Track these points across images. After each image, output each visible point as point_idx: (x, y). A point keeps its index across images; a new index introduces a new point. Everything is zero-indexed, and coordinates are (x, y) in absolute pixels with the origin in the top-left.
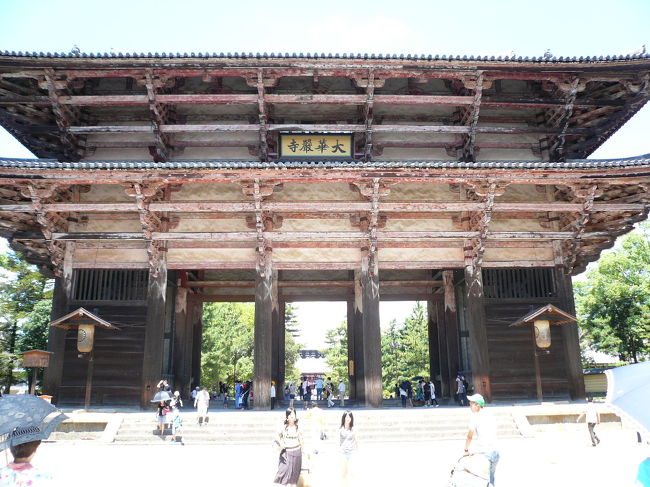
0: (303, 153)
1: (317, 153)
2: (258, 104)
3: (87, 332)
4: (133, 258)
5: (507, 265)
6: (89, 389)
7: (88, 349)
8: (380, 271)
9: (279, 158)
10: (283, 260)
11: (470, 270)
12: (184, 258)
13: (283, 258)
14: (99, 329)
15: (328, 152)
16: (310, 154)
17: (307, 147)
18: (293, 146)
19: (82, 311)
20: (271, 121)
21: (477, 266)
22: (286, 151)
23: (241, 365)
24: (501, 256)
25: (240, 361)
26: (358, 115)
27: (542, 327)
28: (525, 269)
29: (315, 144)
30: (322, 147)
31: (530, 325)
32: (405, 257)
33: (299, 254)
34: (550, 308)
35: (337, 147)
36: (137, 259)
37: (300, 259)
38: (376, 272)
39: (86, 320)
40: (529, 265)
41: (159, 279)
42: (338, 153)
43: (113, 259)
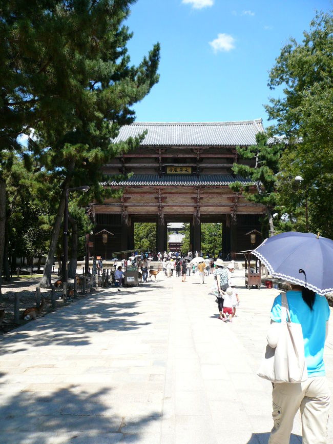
0: (174, 173)
1: (179, 172)
2: (158, 158)
3: (105, 236)
4: (116, 210)
5: (246, 213)
6: (106, 254)
7: (106, 242)
8: (201, 215)
9: (166, 175)
10: (168, 211)
11: (232, 215)
12: (132, 210)
13: (167, 210)
14: (109, 235)
15: (183, 172)
16: (177, 173)
17: (176, 171)
18: (171, 170)
19: (104, 230)
20: (163, 162)
21: (234, 215)
22: (168, 172)
23: (143, 243)
24: (244, 210)
25: (143, 240)
26: (194, 160)
27: (253, 236)
28: (252, 215)
29: (179, 170)
30: (181, 171)
31: (249, 236)
32: (209, 210)
33: (173, 209)
34: (255, 230)
35: (187, 170)
36: (118, 210)
37: (173, 211)
38: (199, 215)
39: (105, 233)
40: (254, 214)
41: (125, 218)
42: (187, 173)
43: (108, 210)
